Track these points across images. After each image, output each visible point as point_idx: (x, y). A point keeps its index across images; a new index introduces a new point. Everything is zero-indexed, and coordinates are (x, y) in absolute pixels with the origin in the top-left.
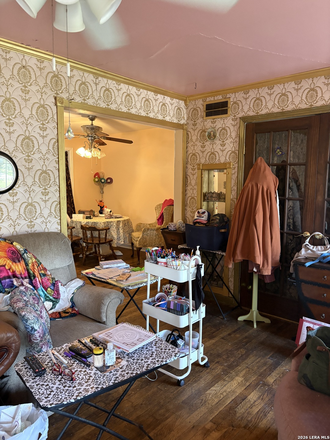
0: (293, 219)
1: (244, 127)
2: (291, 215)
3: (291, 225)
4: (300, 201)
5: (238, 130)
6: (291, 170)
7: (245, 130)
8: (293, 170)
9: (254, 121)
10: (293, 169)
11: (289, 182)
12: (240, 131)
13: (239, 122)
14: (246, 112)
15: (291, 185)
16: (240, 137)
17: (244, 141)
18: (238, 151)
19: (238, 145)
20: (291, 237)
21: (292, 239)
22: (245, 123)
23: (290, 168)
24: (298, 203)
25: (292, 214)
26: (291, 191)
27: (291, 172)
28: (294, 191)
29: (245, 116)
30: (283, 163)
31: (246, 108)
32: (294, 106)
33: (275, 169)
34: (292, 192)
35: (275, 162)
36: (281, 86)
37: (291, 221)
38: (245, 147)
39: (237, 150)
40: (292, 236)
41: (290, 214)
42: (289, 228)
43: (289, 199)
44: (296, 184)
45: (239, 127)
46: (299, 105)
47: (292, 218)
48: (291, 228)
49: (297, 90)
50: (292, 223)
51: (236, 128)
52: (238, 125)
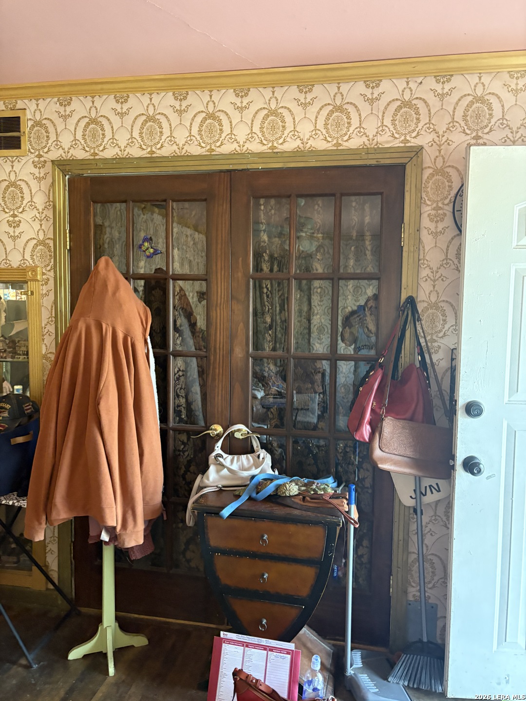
0: (186, 397)
1: (65, 186)
2: (181, 389)
3: (183, 410)
4: (197, 358)
5: (49, 190)
6: (177, 289)
7: (67, 192)
8: (180, 291)
9: (88, 173)
10: (181, 289)
11: (174, 316)
12: (54, 193)
13: (51, 173)
14: (66, 150)
15: (178, 323)
16: (54, 207)
17: (67, 217)
18: (52, 241)
19: (52, 228)
20: (184, 437)
21: (185, 441)
22: (67, 177)
23: (174, 287)
24: (194, 362)
25: (183, 387)
26: (179, 336)
27: (176, 293)
28: (185, 336)
29: (65, 158)
30: (158, 275)
31: (66, 140)
32: (175, 147)
33: (141, 286)
34: (181, 338)
35: (142, 271)
36: (146, 100)
37: (183, 401)
38: (70, 233)
39: (51, 239)
40: (185, 434)
41: (180, 386)
42: (178, 418)
43: (176, 355)
44: (189, 320)
45: (53, 184)
46: (185, 147)
47: (183, 395)
48: (183, 417)
49: (180, 112)
50: (184, 406)
51: (45, 185)
52: (49, 179)
